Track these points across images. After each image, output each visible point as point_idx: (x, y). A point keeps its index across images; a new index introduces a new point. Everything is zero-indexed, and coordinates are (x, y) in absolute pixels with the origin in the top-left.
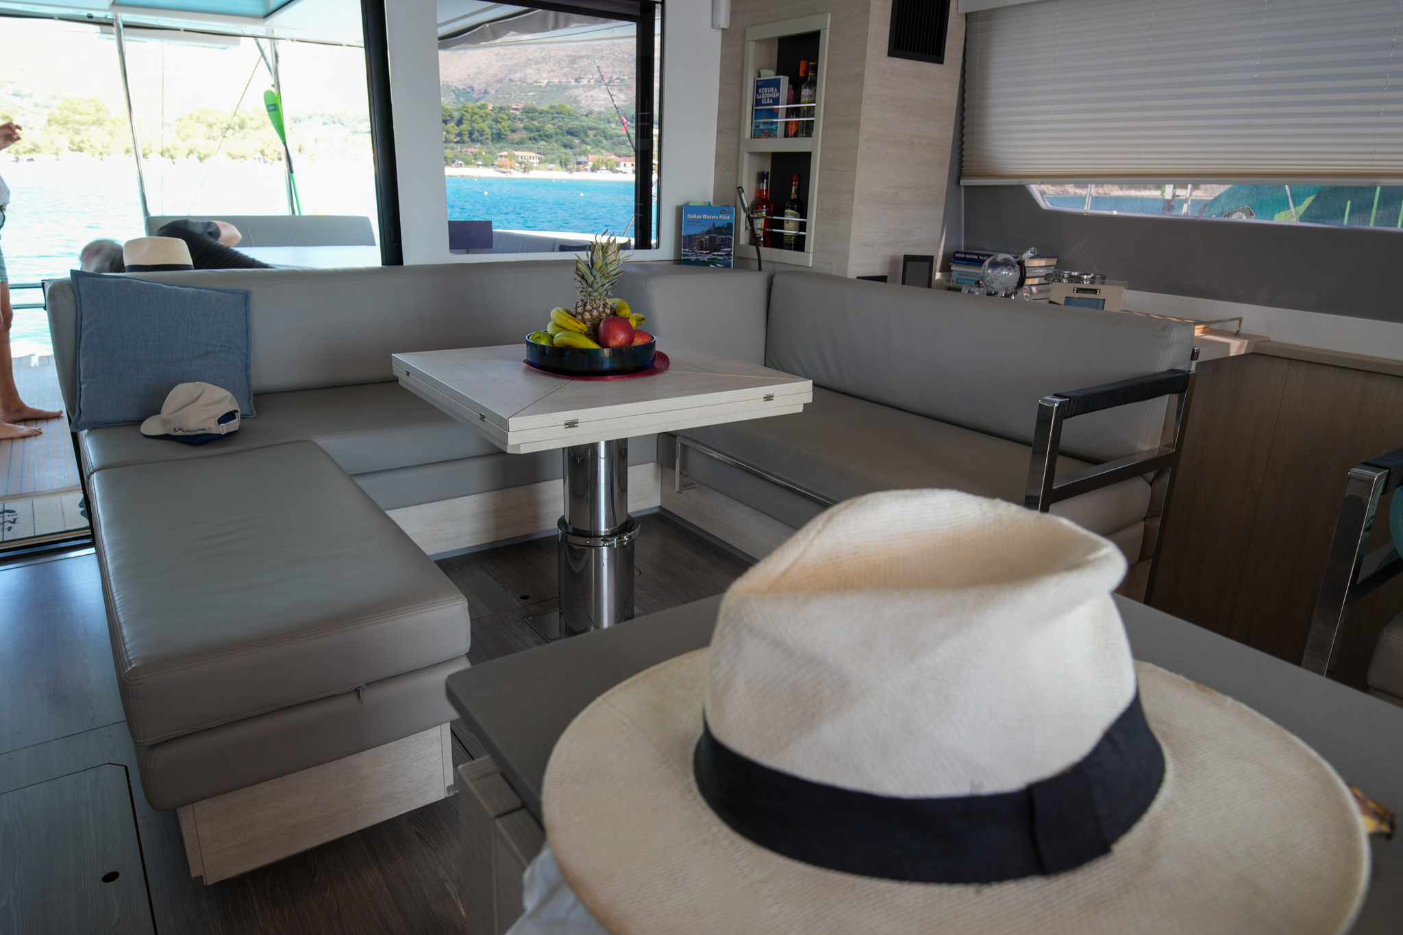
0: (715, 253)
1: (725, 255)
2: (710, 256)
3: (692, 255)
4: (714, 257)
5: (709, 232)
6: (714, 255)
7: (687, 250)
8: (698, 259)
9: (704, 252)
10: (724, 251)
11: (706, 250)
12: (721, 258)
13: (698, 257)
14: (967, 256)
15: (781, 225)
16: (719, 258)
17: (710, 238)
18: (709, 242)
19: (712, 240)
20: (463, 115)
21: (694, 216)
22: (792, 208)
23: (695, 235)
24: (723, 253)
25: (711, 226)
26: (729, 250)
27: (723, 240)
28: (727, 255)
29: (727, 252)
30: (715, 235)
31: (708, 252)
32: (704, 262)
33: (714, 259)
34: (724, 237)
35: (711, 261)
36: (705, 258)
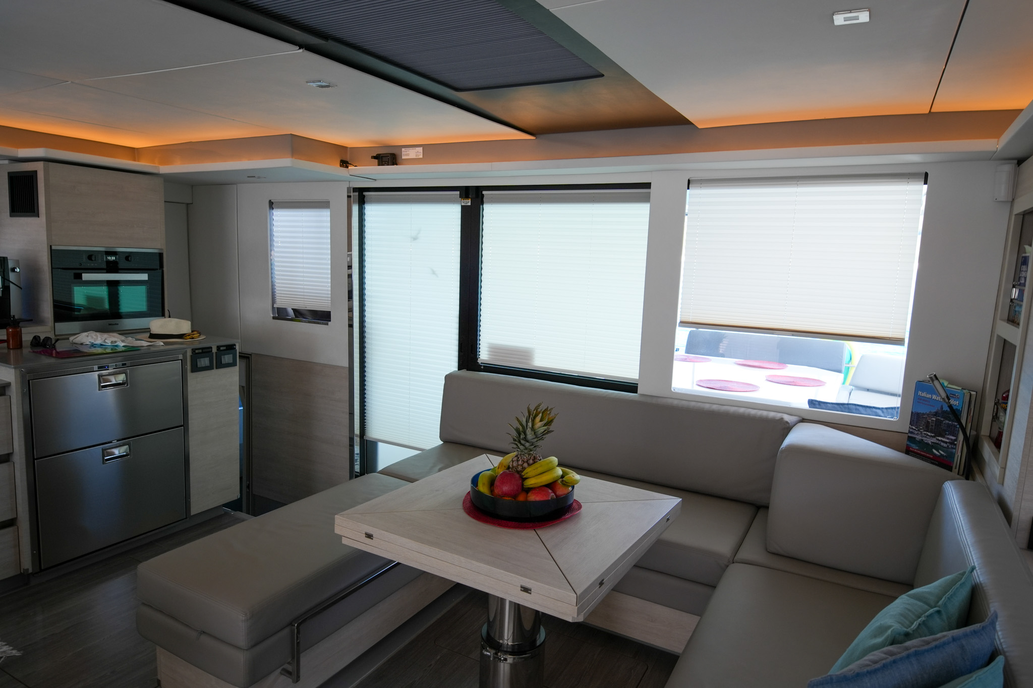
0: (940, 438)
1: (949, 443)
2: (934, 440)
3: (917, 434)
4: (937, 442)
5: (936, 414)
6: (938, 440)
7: (914, 428)
8: (922, 440)
9: (929, 434)
10: (948, 439)
11: (931, 432)
12: (945, 445)
13: (923, 438)
16: (942, 444)
17: (937, 419)
18: (935, 425)
19: (938, 423)
21: (924, 394)
23: (923, 414)
24: (947, 441)
25: (939, 409)
26: (953, 438)
27: (949, 426)
28: (951, 443)
29: (952, 440)
30: (942, 419)
31: (933, 435)
32: (928, 444)
33: (938, 444)
34: (950, 422)
35: (936, 446)
36: (930, 441)
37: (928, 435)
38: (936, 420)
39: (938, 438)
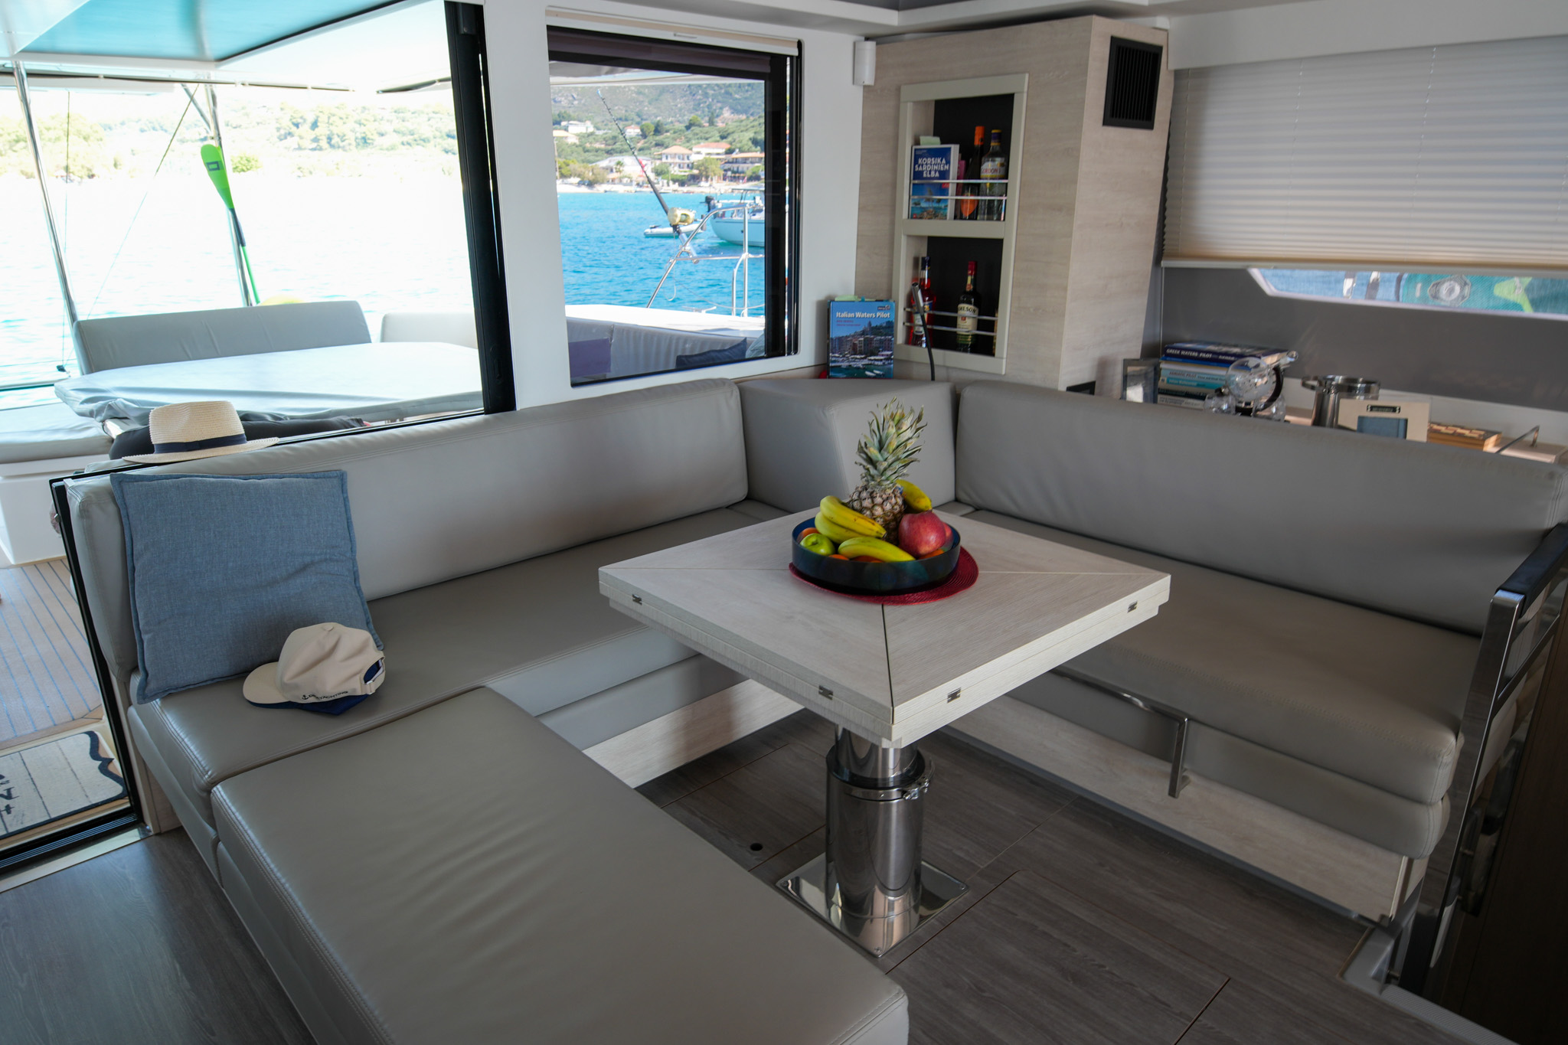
0: (872, 358)
1: (885, 359)
2: (866, 362)
3: (843, 361)
4: (870, 362)
5: (863, 333)
6: (871, 360)
7: (837, 355)
8: (850, 366)
10: (883, 355)
11: (861, 354)
12: (880, 363)
13: (851, 364)
14: (1183, 353)
15: (953, 322)
16: (876, 363)
17: (866, 339)
18: (865, 345)
19: (868, 342)
20: (318, 117)
21: (844, 315)
22: (969, 303)
23: (847, 337)
24: (882, 358)
25: (867, 326)
26: (889, 353)
27: (881, 341)
28: (887, 359)
29: (887, 355)
30: (872, 336)
31: (863, 356)
32: (858, 368)
33: (871, 364)
34: (883, 338)
35: (867, 367)
36: (860, 364)
37: (856, 358)
38: (864, 340)
39: (870, 358)
